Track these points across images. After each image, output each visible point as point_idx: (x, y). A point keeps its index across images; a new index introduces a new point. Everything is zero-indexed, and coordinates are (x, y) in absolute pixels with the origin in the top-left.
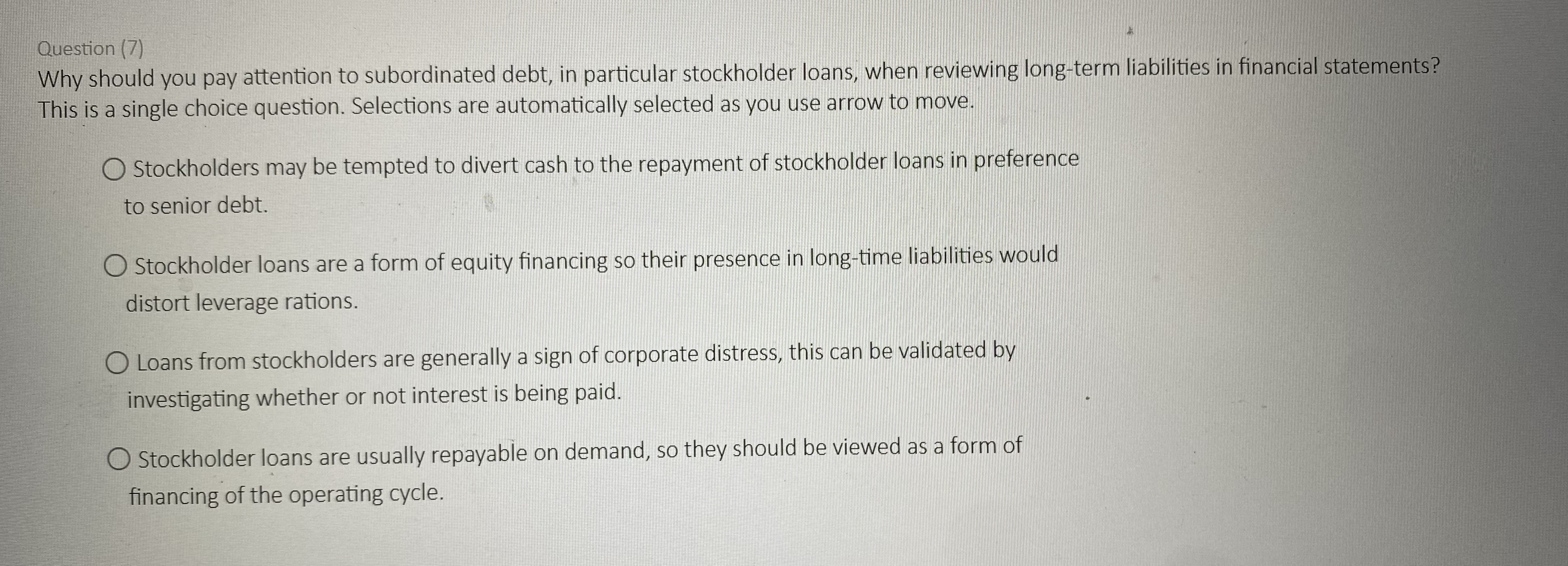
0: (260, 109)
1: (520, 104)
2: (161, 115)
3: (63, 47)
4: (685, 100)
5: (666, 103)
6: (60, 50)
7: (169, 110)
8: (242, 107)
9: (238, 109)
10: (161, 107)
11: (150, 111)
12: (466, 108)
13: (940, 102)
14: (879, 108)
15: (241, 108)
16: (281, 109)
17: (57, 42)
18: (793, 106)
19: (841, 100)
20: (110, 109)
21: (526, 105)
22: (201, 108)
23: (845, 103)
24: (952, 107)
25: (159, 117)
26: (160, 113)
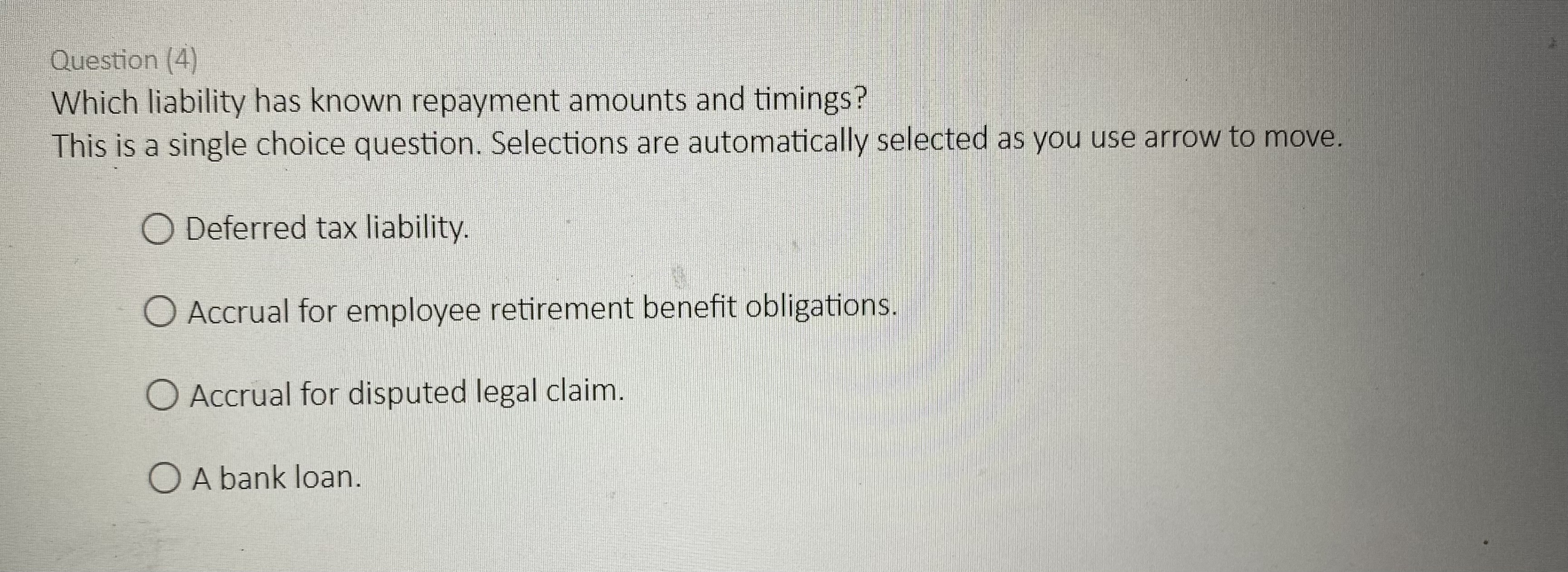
0: (362, 146)
1: (721, 141)
2: (223, 153)
3: (85, 59)
4: (949, 134)
5: (922, 138)
6: (82, 62)
7: (235, 146)
8: (338, 142)
9: (332, 146)
10: (223, 143)
11: (207, 147)
12: (648, 146)
13: (1298, 138)
14: (1215, 145)
15: (336, 145)
16: (393, 146)
17: (77, 52)
18: (1099, 141)
19: (1164, 134)
20: (152, 144)
21: (730, 142)
22: (279, 144)
23: (1169, 137)
24: (1313, 145)
25: (220, 155)
26: (222, 150)
